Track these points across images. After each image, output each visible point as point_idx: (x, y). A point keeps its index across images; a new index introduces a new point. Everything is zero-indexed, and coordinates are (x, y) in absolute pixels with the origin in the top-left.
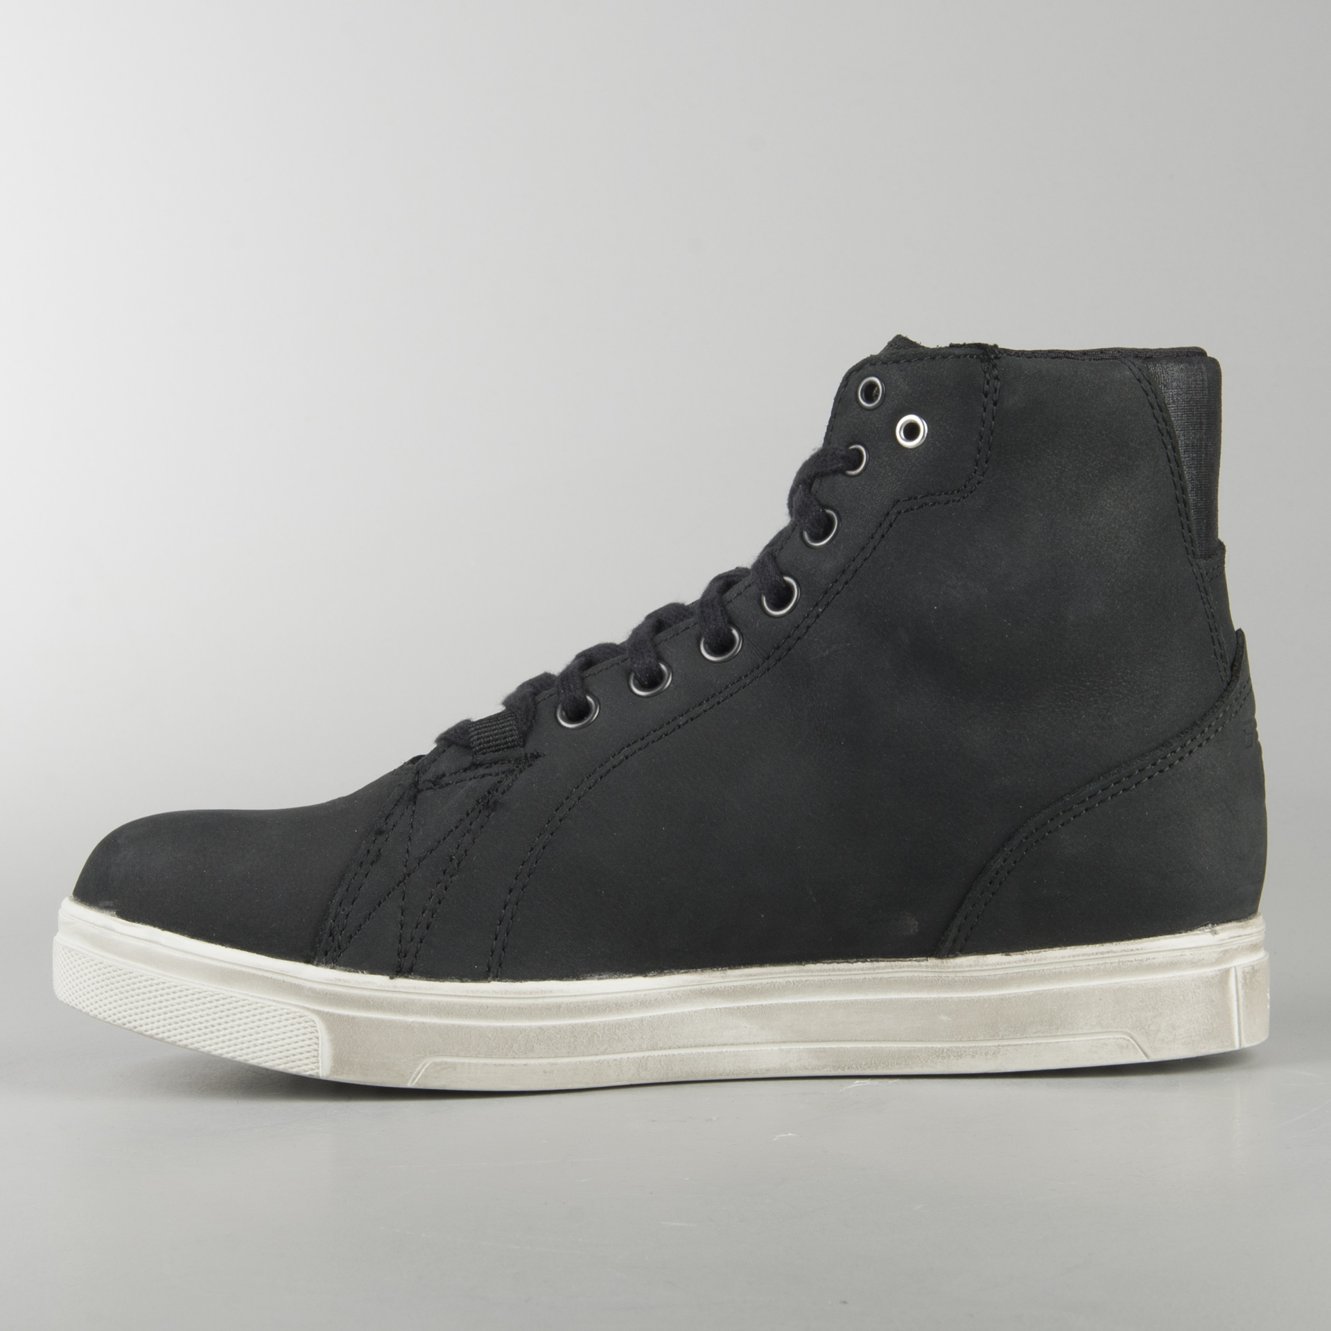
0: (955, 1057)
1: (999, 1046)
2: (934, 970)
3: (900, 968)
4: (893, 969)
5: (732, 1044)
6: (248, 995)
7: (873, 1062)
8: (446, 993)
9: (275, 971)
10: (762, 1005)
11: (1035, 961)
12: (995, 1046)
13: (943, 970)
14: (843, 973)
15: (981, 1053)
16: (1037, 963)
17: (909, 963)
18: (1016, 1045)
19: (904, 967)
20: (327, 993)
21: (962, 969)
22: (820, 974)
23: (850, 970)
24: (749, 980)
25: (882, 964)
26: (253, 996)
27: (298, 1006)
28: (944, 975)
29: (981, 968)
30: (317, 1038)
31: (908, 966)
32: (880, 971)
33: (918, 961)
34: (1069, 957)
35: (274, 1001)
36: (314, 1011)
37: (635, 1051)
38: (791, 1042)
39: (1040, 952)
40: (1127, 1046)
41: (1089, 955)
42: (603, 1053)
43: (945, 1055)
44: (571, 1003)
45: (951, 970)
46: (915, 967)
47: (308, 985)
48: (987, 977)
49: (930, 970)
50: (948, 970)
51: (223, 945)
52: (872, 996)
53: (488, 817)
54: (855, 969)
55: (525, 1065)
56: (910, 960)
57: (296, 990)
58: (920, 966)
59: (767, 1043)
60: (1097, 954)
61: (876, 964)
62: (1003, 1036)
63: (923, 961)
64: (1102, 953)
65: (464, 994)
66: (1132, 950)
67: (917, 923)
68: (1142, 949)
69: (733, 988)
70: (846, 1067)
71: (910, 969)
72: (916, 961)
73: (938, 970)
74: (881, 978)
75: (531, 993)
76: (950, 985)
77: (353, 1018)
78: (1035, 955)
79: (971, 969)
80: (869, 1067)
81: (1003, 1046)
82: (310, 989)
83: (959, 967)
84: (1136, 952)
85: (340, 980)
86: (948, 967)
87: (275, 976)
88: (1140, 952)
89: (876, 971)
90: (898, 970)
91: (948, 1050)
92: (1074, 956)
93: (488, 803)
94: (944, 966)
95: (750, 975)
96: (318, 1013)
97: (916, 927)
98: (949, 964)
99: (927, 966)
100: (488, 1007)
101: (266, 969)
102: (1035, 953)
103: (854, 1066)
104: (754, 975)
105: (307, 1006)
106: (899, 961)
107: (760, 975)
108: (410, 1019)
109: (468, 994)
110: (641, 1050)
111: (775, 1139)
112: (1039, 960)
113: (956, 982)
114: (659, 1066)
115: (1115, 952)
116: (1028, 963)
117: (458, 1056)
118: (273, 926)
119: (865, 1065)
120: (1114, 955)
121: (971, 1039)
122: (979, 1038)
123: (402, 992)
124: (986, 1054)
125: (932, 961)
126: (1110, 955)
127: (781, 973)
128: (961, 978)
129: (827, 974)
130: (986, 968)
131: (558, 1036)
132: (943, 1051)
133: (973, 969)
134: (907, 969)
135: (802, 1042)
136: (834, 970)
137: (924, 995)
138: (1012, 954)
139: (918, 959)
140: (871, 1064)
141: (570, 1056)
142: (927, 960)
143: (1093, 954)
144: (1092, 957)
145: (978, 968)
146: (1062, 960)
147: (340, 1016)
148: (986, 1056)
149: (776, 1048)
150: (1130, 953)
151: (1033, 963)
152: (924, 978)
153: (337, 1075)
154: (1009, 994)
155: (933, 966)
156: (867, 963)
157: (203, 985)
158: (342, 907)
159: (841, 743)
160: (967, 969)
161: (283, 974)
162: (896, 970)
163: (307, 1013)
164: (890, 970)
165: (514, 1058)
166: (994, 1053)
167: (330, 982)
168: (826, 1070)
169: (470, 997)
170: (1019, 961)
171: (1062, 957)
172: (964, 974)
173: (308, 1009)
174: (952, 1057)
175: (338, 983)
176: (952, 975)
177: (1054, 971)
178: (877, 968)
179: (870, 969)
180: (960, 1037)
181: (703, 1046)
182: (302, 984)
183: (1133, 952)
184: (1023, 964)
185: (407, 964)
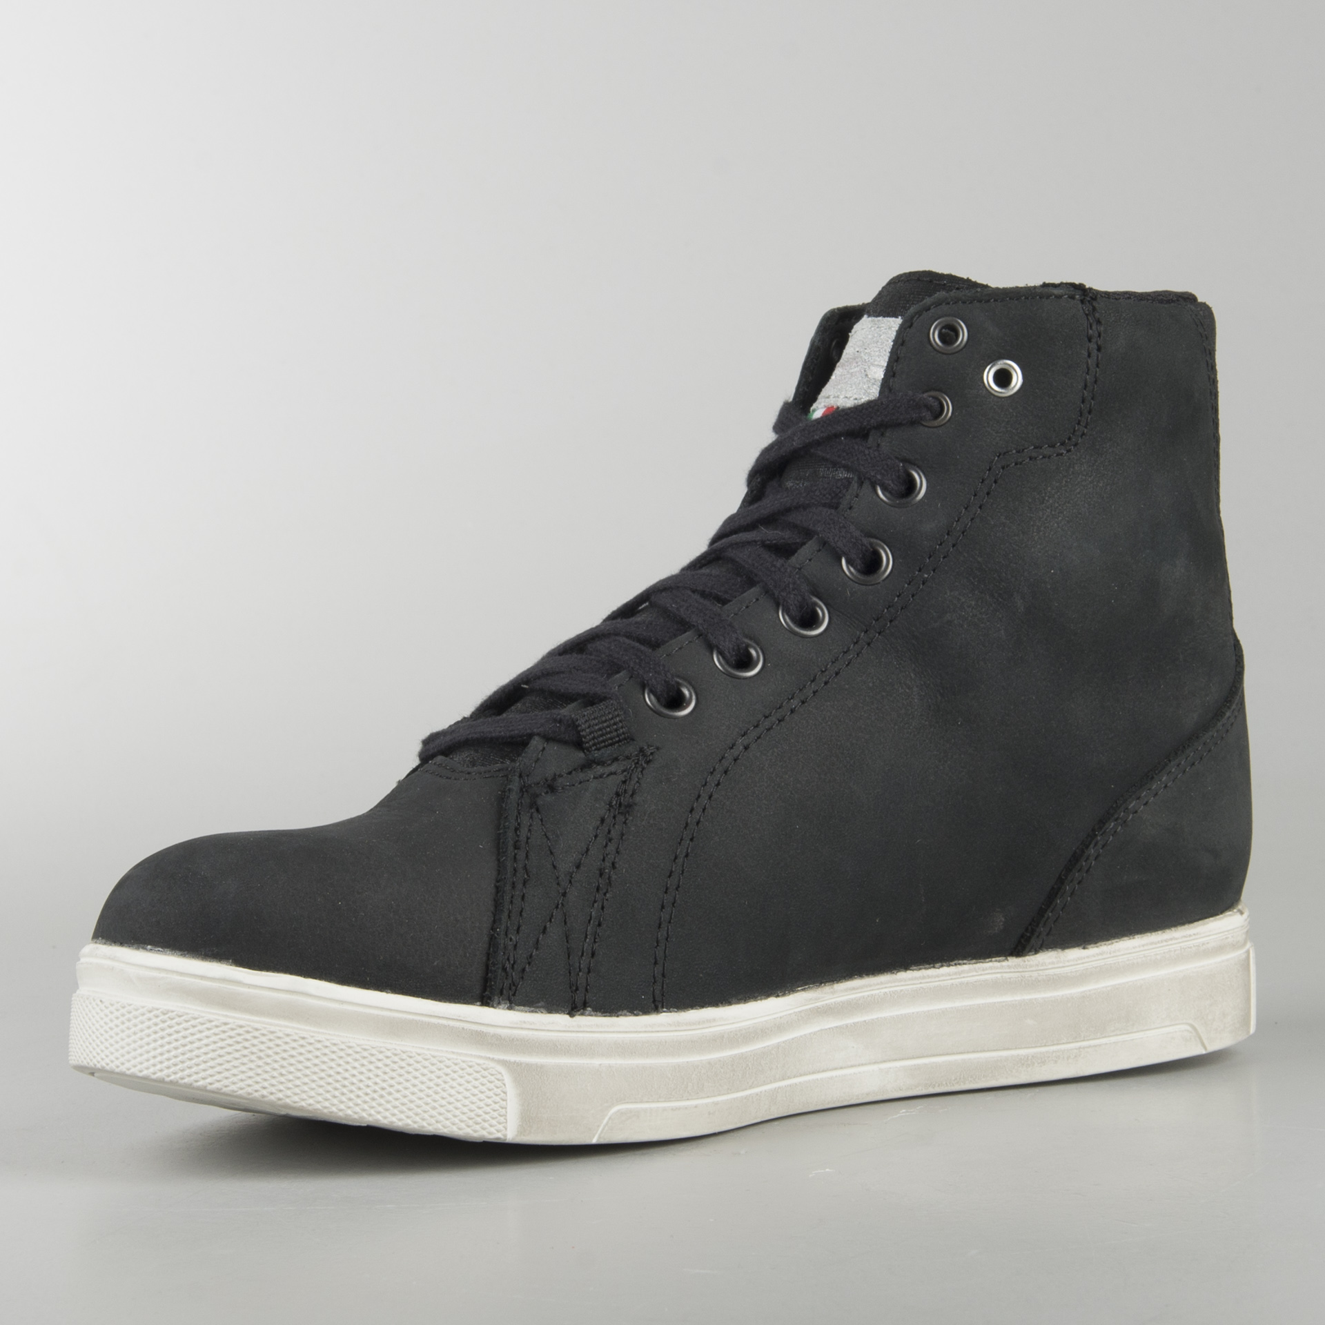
0: (1038, 1064)
1: (1080, 1048)
2: (1017, 970)
3: (983, 970)
4: (977, 972)
5: (841, 1068)
6: (423, 1048)
7: (962, 1076)
8: (628, 1030)
9: (451, 1017)
10: (865, 1021)
11: (1110, 953)
12: (1076, 1049)
13: (1026, 970)
14: (933, 980)
15: (1064, 1058)
16: (1112, 955)
17: (990, 964)
18: (1095, 1046)
19: (986, 969)
20: (513, 1039)
21: (1046, 967)
22: (912, 982)
23: (938, 976)
24: (853, 994)
25: (966, 967)
26: (428, 1049)
27: (480, 1057)
28: (1027, 974)
29: (1064, 965)
30: (505, 1093)
31: (991, 968)
32: (965, 975)
33: (999, 961)
34: (1139, 947)
35: (453, 1053)
36: (499, 1062)
37: (771, 1082)
38: (890, 1061)
39: (1113, 943)
40: (1191, 1039)
41: (1156, 944)
42: (751, 1087)
43: (1029, 1062)
44: (731, 1032)
45: (1034, 969)
46: (997, 968)
47: (492, 1030)
48: (1069, 974)
49: (1013, 970)
50: (1031, 969)
51: (381, 991)
52: (958, 1004)
53: (625, 823)
54: (943, 975)
55: (696, 1107)
56: (991, 961)
57: (479, 1038)
58: (1002, 966)
59: (870, 1064)
60: (1162, 942)
61: (960, 968)
62: (1084, 1037)
63: (1003, 961)
64: (1166, 941)
65: (644, 1029)
66: (1190, 936)
67: (1003, 919)
68: (1197, 934)
69: (841, 1004)
70: (937, 1085)
71: (993, 971)
72: (996, 961)
73: (1021, 970)
74: (967, 983)
75: (699, 1023)
76: (1033, 985)
77: (542, 1066)
78: (1109, 947)
79: (1053, 966)
80: (958, 1083)
81: (1084, 1048)
82: (494, 1035)
83: (1042, 965)
84: (1194, 937)
85: (525, 1022)
86: (1031, 966)
87: (452, 1023)
88: (1197, 937)
89: (962, 975)
90: (983, 973)
91: (1033, 1056)
92: (1143, 946)
93: (623, 806)
94: (1027, 965)
95: (854, 989)
96: (504, 1063)
97: (1002, 923)
98: (1031, 963)
99: (1009, 967)
100: (666, 1042)
101: (441, 1016)
102: (1110, 944)
103: (944, 1083)
104: (857, 989)
105: (491, 1056)
106: (980, 962)
107: (861, 987)
108: (596, 1062)
109: (647, 1029)
110: (775, 1081)
111: (810, 1176)
112: (1114, 952)
113: (1039, 981)
114: (785, 1099)
115: (1177, 939)
116: (1105, 956)
117: (642, 1102)
118: (435, 964)
119: (954, 1080)
120: (1176, 941)
121: (1055, 1043)
122: (1064, 1041)
123: (587, 1032)
124: (1068, 1058)
125: (1013, 961)
126: (1174, 942)
127: (878, 984)
128: (1044, 977)
129: (919, 982)
130: (1067, 964)
131: (722, 1070)
132: (1028, 1059)
133: (1056, 966)
134: (990, 971)
135: (900, 1060)
136: (924, 977)
137: (1008, 998)
138: (1089, 946)
139: (998, 959)
140: (960, 1079)
141: (728, 1093)
142: (1008, 960)
143: (1158, 942)
144: (1159, 945)
145: (1061, 965)
146: (1134, 950)
147: (528, 1065)
148: (1068, 1060)
149: (875, 1067)
150: (1188, 939)
151: (1109, 955)
152: (1008, 980)
153: (524, 1135)
154: (1090, 991)
155: (1015, 966)
156: (951, 967)
157: (369, 1040)
158: (509, 936)
159: (957, 723)
160: (1050, 967)
161: (461, 1020)
162: (980, 973)
163: (492, 1064)
164: (975, 973)
165: (688, 1099)
166: (1076, 1056)
167: (515, 1026)
168: (918, 1089)
169: (649, 1032)
170: (1097, 954)
171: (1134, 948)
172: (1047, 972)
173: (493, 1059)
174: (1036, 1064)
175: (524, 1026)
176: (1035, 974)
177: (1128, 963)
178: (963, 972)
179: (956, 974)
180: (1045, 1041)
181: (819, 1072)
182: (485, 1031)
183: (1191, 938)
184: (1100, 957)
185: (579, 998)
